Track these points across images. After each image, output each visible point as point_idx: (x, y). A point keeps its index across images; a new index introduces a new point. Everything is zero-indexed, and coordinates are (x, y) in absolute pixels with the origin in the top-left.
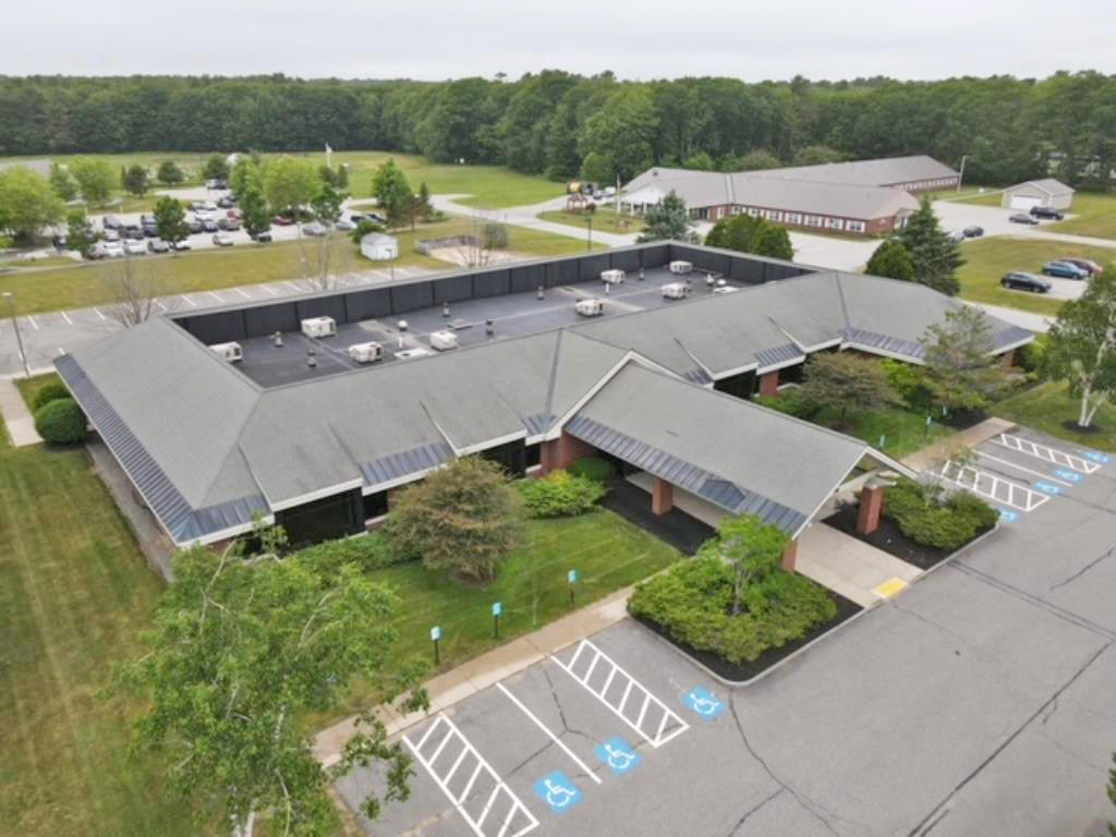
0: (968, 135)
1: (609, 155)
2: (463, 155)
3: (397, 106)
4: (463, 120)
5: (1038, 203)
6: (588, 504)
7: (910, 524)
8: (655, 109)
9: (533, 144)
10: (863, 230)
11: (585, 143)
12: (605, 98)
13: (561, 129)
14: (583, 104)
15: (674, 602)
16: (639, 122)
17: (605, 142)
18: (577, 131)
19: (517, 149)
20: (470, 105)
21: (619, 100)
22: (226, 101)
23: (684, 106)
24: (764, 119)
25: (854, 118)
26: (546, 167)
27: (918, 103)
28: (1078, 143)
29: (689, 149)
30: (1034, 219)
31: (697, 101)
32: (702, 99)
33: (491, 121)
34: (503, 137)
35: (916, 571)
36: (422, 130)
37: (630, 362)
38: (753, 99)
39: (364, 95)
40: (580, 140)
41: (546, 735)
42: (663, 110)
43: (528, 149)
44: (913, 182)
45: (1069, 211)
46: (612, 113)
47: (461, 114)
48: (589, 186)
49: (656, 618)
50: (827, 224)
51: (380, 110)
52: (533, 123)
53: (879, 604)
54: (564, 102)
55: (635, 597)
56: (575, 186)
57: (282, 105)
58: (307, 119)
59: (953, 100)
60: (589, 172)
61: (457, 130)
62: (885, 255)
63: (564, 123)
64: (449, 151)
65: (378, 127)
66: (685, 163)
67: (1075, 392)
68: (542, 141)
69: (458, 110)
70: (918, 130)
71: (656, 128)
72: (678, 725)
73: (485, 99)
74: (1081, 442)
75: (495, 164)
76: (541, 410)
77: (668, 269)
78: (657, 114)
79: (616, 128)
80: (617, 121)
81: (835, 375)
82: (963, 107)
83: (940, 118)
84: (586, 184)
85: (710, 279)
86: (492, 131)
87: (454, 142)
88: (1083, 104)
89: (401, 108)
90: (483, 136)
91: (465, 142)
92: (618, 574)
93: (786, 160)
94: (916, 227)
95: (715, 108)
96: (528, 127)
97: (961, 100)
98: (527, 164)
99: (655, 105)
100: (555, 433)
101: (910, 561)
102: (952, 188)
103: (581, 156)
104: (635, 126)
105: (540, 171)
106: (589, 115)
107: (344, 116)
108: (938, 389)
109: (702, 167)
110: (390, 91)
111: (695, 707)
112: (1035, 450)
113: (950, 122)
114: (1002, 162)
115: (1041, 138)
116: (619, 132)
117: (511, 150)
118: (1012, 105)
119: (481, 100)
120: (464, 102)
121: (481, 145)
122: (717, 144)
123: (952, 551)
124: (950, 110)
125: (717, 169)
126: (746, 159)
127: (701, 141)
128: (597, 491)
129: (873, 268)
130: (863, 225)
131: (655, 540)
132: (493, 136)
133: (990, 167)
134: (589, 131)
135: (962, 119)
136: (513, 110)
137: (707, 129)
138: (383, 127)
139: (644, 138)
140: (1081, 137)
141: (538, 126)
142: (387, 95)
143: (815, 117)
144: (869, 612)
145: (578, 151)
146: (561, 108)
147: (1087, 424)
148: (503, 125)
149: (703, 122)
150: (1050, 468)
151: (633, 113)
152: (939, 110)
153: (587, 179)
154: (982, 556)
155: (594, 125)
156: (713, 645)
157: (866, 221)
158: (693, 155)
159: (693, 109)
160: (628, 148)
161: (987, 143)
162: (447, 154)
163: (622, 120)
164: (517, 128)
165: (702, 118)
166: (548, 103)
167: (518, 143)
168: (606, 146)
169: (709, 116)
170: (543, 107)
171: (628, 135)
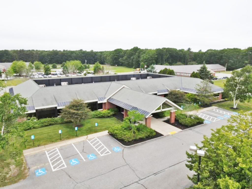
0: (228, 60)
1: (146, 63)
2: (116, 64)
4: (116, 57)
6: (110, 115)
7: (181, 121)
8: (157, 54)
9: (131, 61)
11: (141, 61)
12: (146, 52)
13: (136, 58)
14: (141, 53)
15: (117, 130)
16: (153, 56)
17: (145, 60)
18: (140, 59)
19: (128, 62)
20: (118, 54)
21: (149, 52)
22: (70, 54)
23: (163, 53)
24: (181, 56)
25: (202, 57)
26: (133, 66)
27: (216, 53)
29: (164, 62)
31: (166, 52)
32: (167, 52)
33: (122, 57)
34: (125, 60)
35: (180, 130)
36: (108, 59)
37: (124, 87)
38: (179, 52)
39: (98, 53)
40: (140, 60)
41: (77, 152)
42: (158, 54)
43: (130, 62)
44: (215, 69)
46: (147, 54)
47: (116, 56)
48: (141, 69)
51: (101, 56)
52: (131, 57)
53: (168, 135)
56: (138, 69)
57: (81, 55)
59: (224, 53)
60: (142, 66)
61: (115, 59)
65: (100, 59)
68: (133, 61)
69: (116, 55)
70: (217, 59)
71: (157, 57)
72: (109, 152)
73: (121, 53)
75: (123, 66)
76: (103, 96)
78: (157, 55)
79: (148, 57)
82: (226, 54)
83: (222, 56)
86: (123, 59)
87: (115, 61)
89: (105, 56)
90: (120, 60)
91: (117, 61)
94: (202, 69)
95: (170, 54)
96: (130, 58)
97: (226, 52)
98: (129, 66)
99: (157, 53)
100: (105, 101)
101: (180, 128)
102: (224, 71)
103: (140, 63)
104: (152, 57)
105: (132, 67)
106: (142, 55)
107: (94, 57)
111: (115, 150)
112: (221, 112)
113: (223, 57)
114: (236, 65)
115: (245, 60)
116: (148, 58)
117: (126, 63)
118: (238, 53)
120: (117, 53)
121: (120, 62)
122: (170, 61)
124: (223, 55)
126: (176, 64)
127: (167, 61)
128: (112, 113)
132: (123, 60)
135: (226, 56)
136: (127, 54)
137: (168, 58)
139: (153, 60)
141: (132, 58)
143: (193, 56)
144: (165, 136)
146: (137, 54)
147: (235, 108)
148: (125, 58)
150: (223, 115)
151: (152, 54)
152: (221, 55)
155: (143, 57)
156: (123, 138)
159: (165, 54)
160: (150, 61)
161: (232, 61)
162: (113, 64)
163: (149, 56)
164: (127, 58)
165: (167, 56)
166: (134, 53)
167: (128, 61)
168: (146, 61)
169: (168, 55)
170: (133, 54)
171: (150, 59)
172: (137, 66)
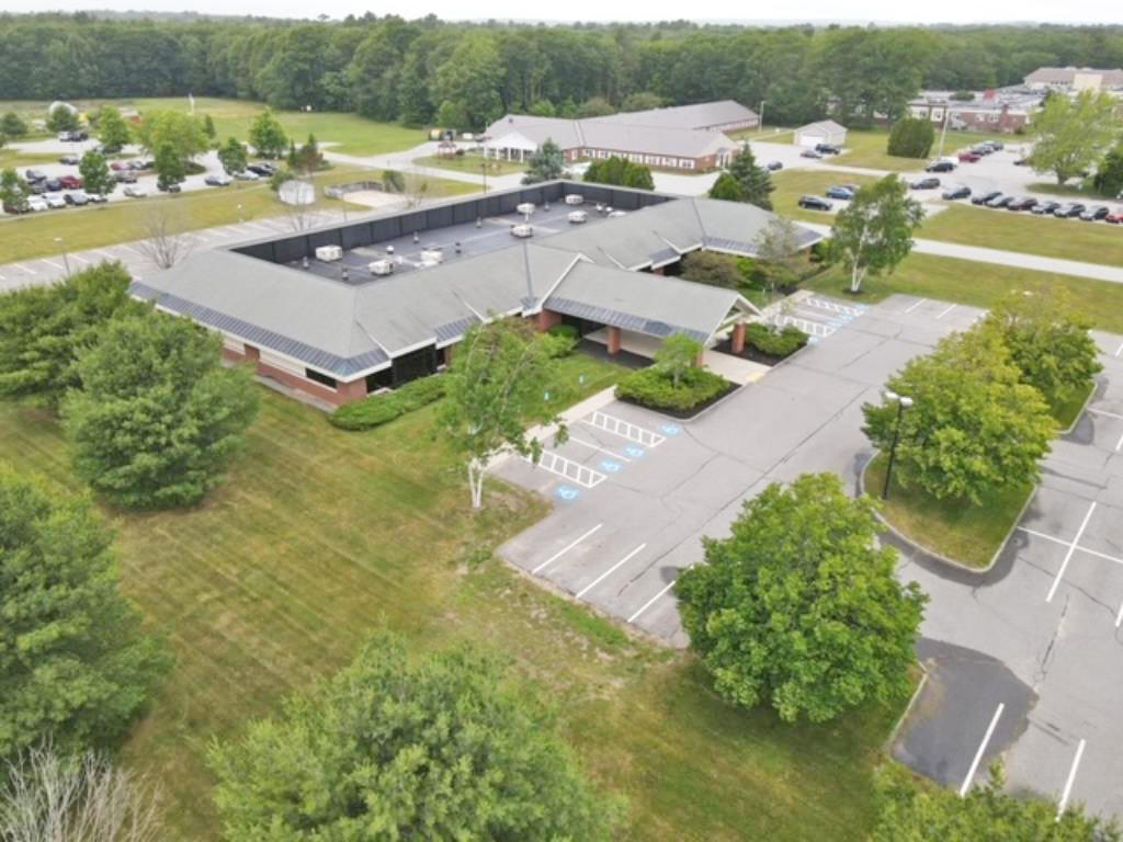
0: (764, 82)
1: (462, 102)
2: (309, 103)
3: (225, 50)
4: (307, 67)
5: (821, 141)
6: (569, 349)
7: (761, 344)
8: (501, 60)
9: (384, 92)
10: (692, 167)
11: (437, 91)
12: (452, 48)
13: (411, 78)
14: (432, 54)
15: (644, 386)
16: (488, 72)
17: (457, 91)
18: (428, 80)
19: (368, 97)
20: (313, 52)
21: (466, 51)
22: (32, 44)
23: (527, 57)
24: (595, 68)
25: (670, 66)
26: (398, 114)
28: (848, 89)
29: (532, 96)
30: (818, 153)
31: (537, 52)
32: (541, 51)
33: (336, 68)
34: (351, 85)
35: (766, 368)
36: (264, 78)
37: (579, 260)
38: (585, 50)
39: (185, 37)
40: (432, 88)
41: (593, 448)
42: (508, 61)
43: (379, 97)
44: (725, 124)
45: (844, 146)
46: (462, 64)
47: (305, 60)
48: (449, 133)
49: (635, 395)
50: (664, 163)
51: (204, 53)
52: (382, 71)
53: (750, 384)
54: (412, 51)
55: (618, 389)
56: (435, 133)
57: (95, 49)
58: (124, 62)
59: (750, 52)
60: (445, 119)
61: (301, 77)
62: (722, 185)
63: (413, 72)
64: (294, 97)
65: (204, 71)
66: (531, 109)
67: (848, 269)
68: (393, 89)
69: (301, 57)
70: (724, 77)
71: (503, 78)
72: (660, 439)
73: (327, 46)
74: (853, 300)
75: (342, 111)
76: (527, 295)
77: (564, 201)
78: (502, 65)
79: (466, 77)
80: (468, 72)
81: (705, 265)
83: (742, 67)
84: (445, 130)
85: (599, 208)
86: (339, 79)
87: (299, 89)
88: (850, 56)
89: (229, 52)
90: (327, 84)
91: (311, 89)
92: (601, 382)
93: (617, 106)
94: (741, 164)
95: (554, 58)
96: (378, 75)
97: (757, 52)
98: (378, 111)
99: (500, 56)
100: (538, 309)
101: (764, 364)
102: (754, 128)
103: (435, 104)
104: (485, 76)
105: (393, 118)
106: (438, 65)
107: (166, 60)
108: (768, 271)
109: (547, 114)
110: (212, 33)
111: (666, 431)
112: (827, 305)
113: (749, 72)
114: (790, 106)
115: (820, 85)
116: (470, 81)
117: (361, 97)
118: (796, 56)
119: (323, 47)
120: (305, 50)
121: (328, 93)
122: (556, 92)
123: (786, 356)
124: (748, 61)
125: (559, 115)
126: (584, 106)
127: (543, 89)
128: (572, 342)
129: (716, 193)
130: (693, 163)
131: (616, 366)
132: (341, 84)
133: (784, 110)
134: (441, 80)
135: (758, 69)
136: (361, 58)
137: (547, 78)
138: (209, 71)
139: (492, 87)
140: (851, 84)
141: (389, 74)
142: (210, 38)
143: (637, 65)
144: (746, 387)
145: (431, 99)
146: (410, 57)
147: (856, 289)
148: (352, 71)
149: (543, 72)
150: (836, 315)
151: (482, 64)
152: (740, 60)
153: (445, 125)
154: (801, 358)
155: (445, 74)
156: (668, 404)
157: (695, 159)
158: (536, 102)
159: (534, 60)
160: (479, 96)
161: (779, 89)
162: (293, 102)
163: (472, 70)
164: (367, 76)
165: (542, 67)
166: (396, 52)
167: (368, 91)
168: (459, 95)
169: (548, 66)
170: (391, 55)
171: (479, 84)
172: (416, 114)
